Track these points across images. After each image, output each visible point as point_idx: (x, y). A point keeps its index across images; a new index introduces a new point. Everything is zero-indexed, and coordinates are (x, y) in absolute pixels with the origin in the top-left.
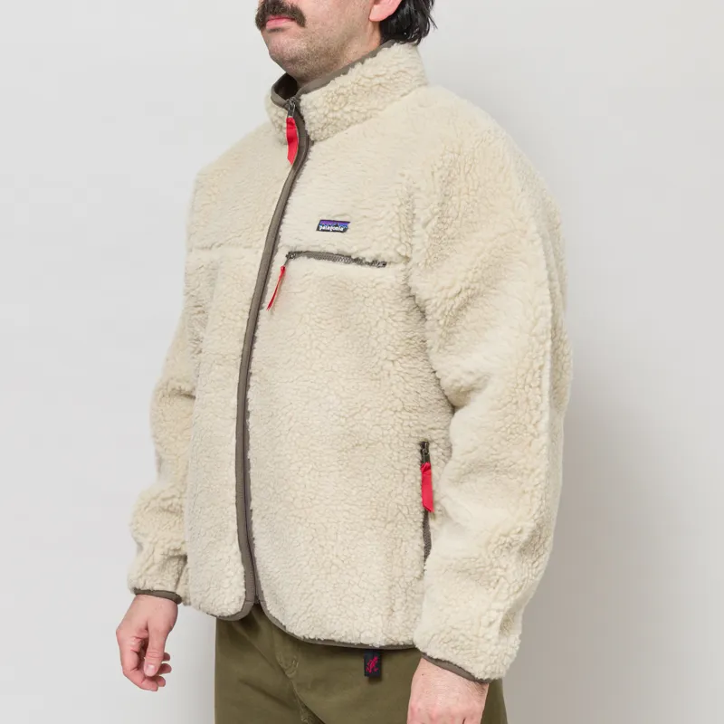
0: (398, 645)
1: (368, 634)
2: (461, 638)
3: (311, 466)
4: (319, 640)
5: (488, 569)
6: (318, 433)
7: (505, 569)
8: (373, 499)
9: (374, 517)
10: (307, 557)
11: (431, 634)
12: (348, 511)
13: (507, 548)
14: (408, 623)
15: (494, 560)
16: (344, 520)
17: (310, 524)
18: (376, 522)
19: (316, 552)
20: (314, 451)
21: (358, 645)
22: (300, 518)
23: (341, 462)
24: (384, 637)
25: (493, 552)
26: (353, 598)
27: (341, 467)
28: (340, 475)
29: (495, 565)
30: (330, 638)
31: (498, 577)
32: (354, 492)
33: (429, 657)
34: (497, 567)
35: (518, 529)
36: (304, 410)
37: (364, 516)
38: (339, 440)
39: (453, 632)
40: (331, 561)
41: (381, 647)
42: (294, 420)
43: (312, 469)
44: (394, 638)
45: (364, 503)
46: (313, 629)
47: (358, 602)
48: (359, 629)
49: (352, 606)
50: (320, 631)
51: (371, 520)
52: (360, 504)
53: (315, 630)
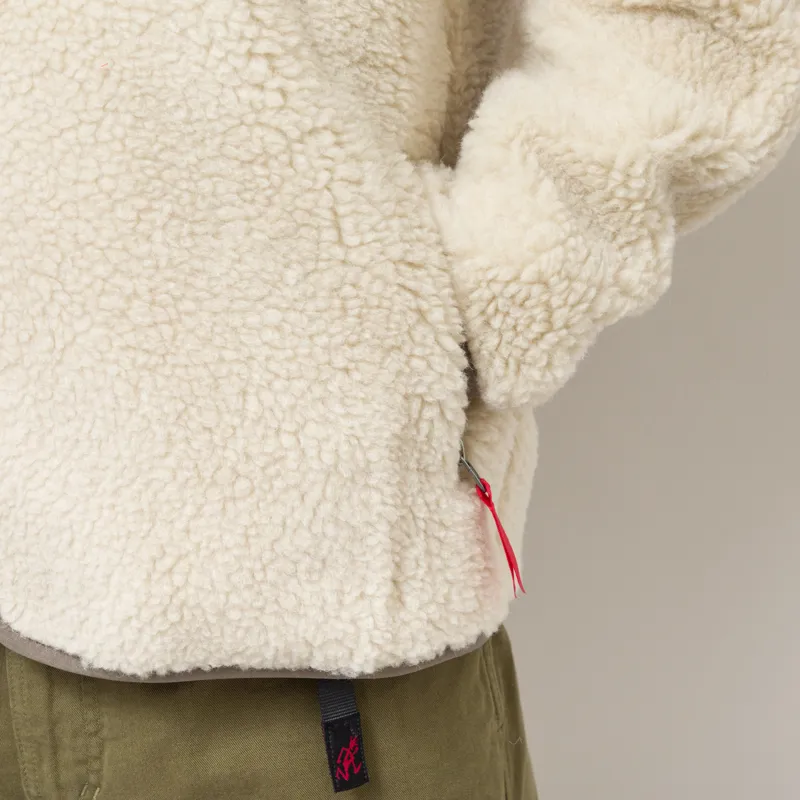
0: (404, 665)
3: (168, 208)
6: (182, 114)
8: (348, 290)
9: (353, 338)
10: (171, 461)
14: (433, 608)
16: (266, 351)
17: (174, 366)
18: (357, 352)
19: (195, 445)
20: (171, 165)
23: (248, 196)
24: (375, 654)
26: (295, 563)
27: (251, 211)
28: (249, 233)
32: (291, 275)
36: (139, 48)
37: (324, 339)
38: (243, 131)
40: (234, 470)
42: (115, 76)
43: (172, 215)
44: (399, 653)
45: (322, 304)
46: (186, 648)
47: (309, 571)
48: (310, 639)
49: (294, 581)
50: (204, 650)
51: (346, 347)
52: (311, 307)
53: (188, 653)
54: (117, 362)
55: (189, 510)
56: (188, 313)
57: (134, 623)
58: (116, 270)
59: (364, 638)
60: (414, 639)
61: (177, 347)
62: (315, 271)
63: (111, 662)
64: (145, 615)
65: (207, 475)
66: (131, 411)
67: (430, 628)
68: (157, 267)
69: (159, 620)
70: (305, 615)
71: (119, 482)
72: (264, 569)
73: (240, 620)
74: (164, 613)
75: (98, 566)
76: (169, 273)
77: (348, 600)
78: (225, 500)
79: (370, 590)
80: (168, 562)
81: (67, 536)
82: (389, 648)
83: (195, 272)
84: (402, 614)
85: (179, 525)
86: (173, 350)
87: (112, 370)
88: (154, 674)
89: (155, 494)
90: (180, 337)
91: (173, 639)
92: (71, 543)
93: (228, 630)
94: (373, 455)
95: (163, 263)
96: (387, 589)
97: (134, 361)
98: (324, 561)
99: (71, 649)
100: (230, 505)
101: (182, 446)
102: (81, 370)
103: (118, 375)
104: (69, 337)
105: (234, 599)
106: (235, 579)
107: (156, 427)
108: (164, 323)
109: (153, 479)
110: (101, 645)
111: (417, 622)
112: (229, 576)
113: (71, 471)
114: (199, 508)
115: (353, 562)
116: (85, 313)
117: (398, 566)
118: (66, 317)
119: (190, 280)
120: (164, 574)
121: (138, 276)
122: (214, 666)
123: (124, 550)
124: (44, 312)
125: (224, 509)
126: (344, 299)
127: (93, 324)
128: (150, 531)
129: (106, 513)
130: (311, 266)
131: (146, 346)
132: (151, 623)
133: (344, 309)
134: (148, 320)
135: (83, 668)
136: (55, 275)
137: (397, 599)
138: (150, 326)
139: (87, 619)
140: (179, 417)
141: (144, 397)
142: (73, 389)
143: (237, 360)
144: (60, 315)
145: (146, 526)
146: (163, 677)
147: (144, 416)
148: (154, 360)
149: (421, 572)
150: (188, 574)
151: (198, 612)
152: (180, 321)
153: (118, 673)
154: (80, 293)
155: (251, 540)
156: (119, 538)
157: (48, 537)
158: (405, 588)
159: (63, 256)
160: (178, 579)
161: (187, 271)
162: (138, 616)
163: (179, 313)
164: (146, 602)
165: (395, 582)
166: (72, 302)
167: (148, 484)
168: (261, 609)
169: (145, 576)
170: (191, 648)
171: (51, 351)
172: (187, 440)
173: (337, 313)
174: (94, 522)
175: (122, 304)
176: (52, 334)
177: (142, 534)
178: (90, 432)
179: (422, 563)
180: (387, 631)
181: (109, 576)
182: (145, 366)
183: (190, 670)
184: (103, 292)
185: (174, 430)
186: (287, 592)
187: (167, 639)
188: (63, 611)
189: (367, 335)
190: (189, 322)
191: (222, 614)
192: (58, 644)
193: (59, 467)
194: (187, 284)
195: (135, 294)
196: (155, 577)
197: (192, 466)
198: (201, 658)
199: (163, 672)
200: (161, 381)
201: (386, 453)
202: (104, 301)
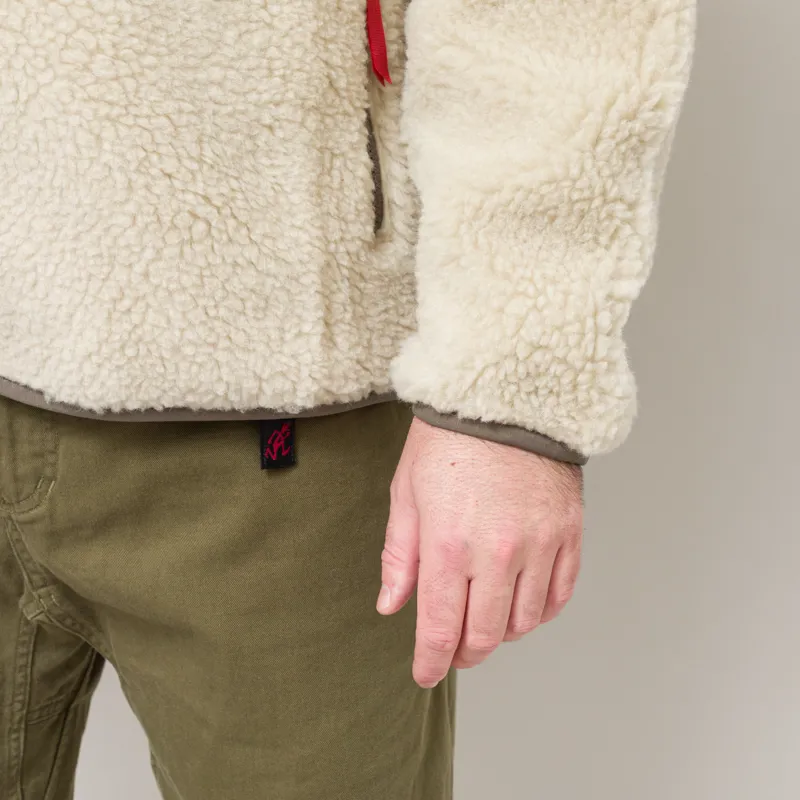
1: (280, 384)
2: (557, 369)
4: (152, 410)
5: (597, 202)
7: (632, 206)
8: (273, 52)
9: (278, 97)
10: (130, 208)
11: (479, 365)
12: (220, 85)
13: (634, 149)
14: (359, 350)
15: (610, 182)
21: (249, 412)
22: (111, 104)
25: (608, 161)
29: (612, 195)
30: (180, 404)
31: (617, 222)
32: (230, 34)
33: (465, 420)
34: (615, 200)
35: (655, 100)
39: (538, 356)
41: (305, 411)
44: (334, 389)
45: (253, 62)
46: (140, 386)
47: (255, 309)
48: (258, 372)
49: (242, 318)
50: (157, 387)
51: (271, 106)
52: (244, 65)
53: (143, 389)
54: (79, 113)
55: (149, 254)
56: (150, 67)
57: (94, 359)
58: (79, 26)
59: (305, 372)
60: (346, 378)
61: (140, 99)
62: (247, 32)
63: (71, 396)
64: (105, 350)
65: (166, 219)
66: (92, 160)
67: (358, 367)
68: (120, 24)
69: (117, 355)
70: (254, 350)
71: (80, 228)
72: (216, 306)
73: (194, 355)
74: (123, 348)
75: (60, 306)
76: (133, 30)
77: (288, 336)
78: (182, 243)
79: (306, 328)
80: (127, 303)
81: (30, 278)
82: (326, 383)
83: (156, 29)
84: (336, 353)
85: (138, 268)
86: (137, 101)
87: (74, 120)
88: (109, 411)
89: (115, 238)
90: (143, 89)
91: (129, 375)
92: (35, 285)
93: (183, 366)
94: (295, 198)
95: (127, 19)
96: (320, 328)
97: (96, 111)
98: (267, 300)
99: (36, 384)
100: (187, 249)
101: (142, 192)
102: (44, 122)
103: (81, 125)
104: (32, 89)
105: (190, 335)
106: (190, 316)
107: (118, 175)
108: (127, 76)
109: (112, 225)
110: (62, 380)
111: (348, 361)
112: (184, 313)
113: (34, 218)
114: (158, 252)
115: (292, 301)
116: (50, 66)
117: (328, 309)
118: (30, 70)
119: (152, 36)
120: (123, 313)
121: (102, 31)
122: (167, 406)
123: (86, 291)
124: (9, 66)
125: (182, 252)
126: (271, 59)
127: (55, 77)
128: (109, 273)
129: (68, 257)
130: (243, 27)
131: (109, 98)
132: (109, 359)
133: (270, 70)
134: (111, 73)
135: (45, 403)
136: (19, 29)
137: (329, 340)
138: (113, 79)
139: (49, 357)
140: (140, 164)
141: (106, 146)
142: (36, 140)
143: (192, 112)
144: (24, 67)
145: (106, 270)
146: (116, 414)
147: (105, 164)
148: (116, 111)
149: (348, 316)
150: (144, 313)
151: (153, 347)
152: (142, 74)
153: (75, 407)
154: (43, 47)
155: (205, 279)
156: (80, 279)
157: (13, 279)
158: (336, 330)
159: (28, 12)
160: (136, 318)
161: (150, 27)
162: (98, 352)
163: (142, 67)
164: (107, 339)
165: (327, 324)
166: (36, 56)
167: (107, 230)
168: (214, 345)
169: (106, 315)
170: (145, 385)
171: (15, 103)
172: (147, 187)
173: (265, 72)
174: (57, 265)
175: (85, 58)
176: (16, 86)
177: (103, 277)
178: (52, 181)
179: (348, 308)
180: (324, 367)
181: (71, 316)
182: (108, 117)
183: (143, 409)
184: (66, 47)
185: (134, 177)
186: (237, 328)
187: (123, 374)
188: (27, 350)
189: (291, 95)
190: (152, 75)
191: (176, 350)
192: (24, 380)
193: (22, 214)
194: (148, 40)
195: (99, 49)
196: (116, 316)
197: (152, 210)
198: (155, 396)
199: (116, 409)
200: (123, 131)
201: (306, 196)
202: (68, 55)
